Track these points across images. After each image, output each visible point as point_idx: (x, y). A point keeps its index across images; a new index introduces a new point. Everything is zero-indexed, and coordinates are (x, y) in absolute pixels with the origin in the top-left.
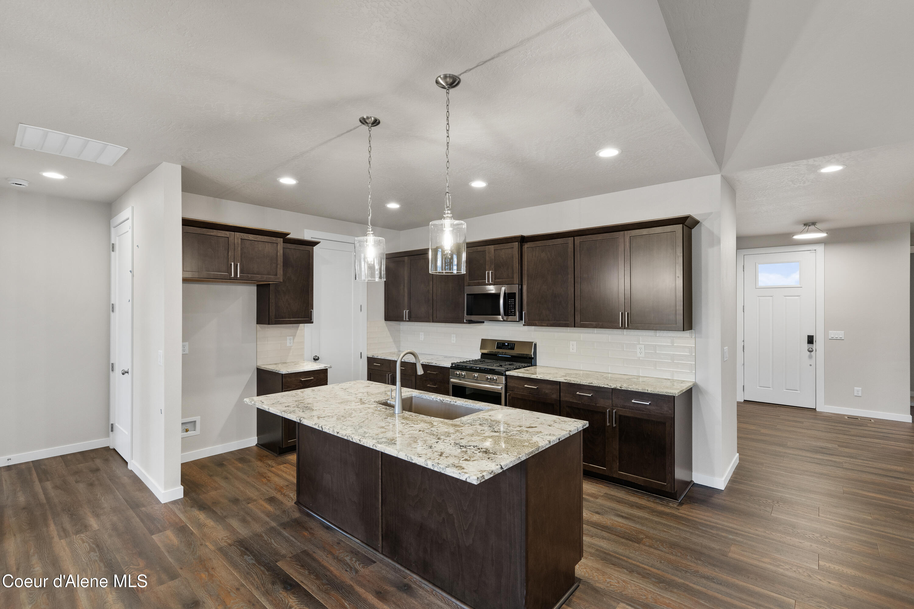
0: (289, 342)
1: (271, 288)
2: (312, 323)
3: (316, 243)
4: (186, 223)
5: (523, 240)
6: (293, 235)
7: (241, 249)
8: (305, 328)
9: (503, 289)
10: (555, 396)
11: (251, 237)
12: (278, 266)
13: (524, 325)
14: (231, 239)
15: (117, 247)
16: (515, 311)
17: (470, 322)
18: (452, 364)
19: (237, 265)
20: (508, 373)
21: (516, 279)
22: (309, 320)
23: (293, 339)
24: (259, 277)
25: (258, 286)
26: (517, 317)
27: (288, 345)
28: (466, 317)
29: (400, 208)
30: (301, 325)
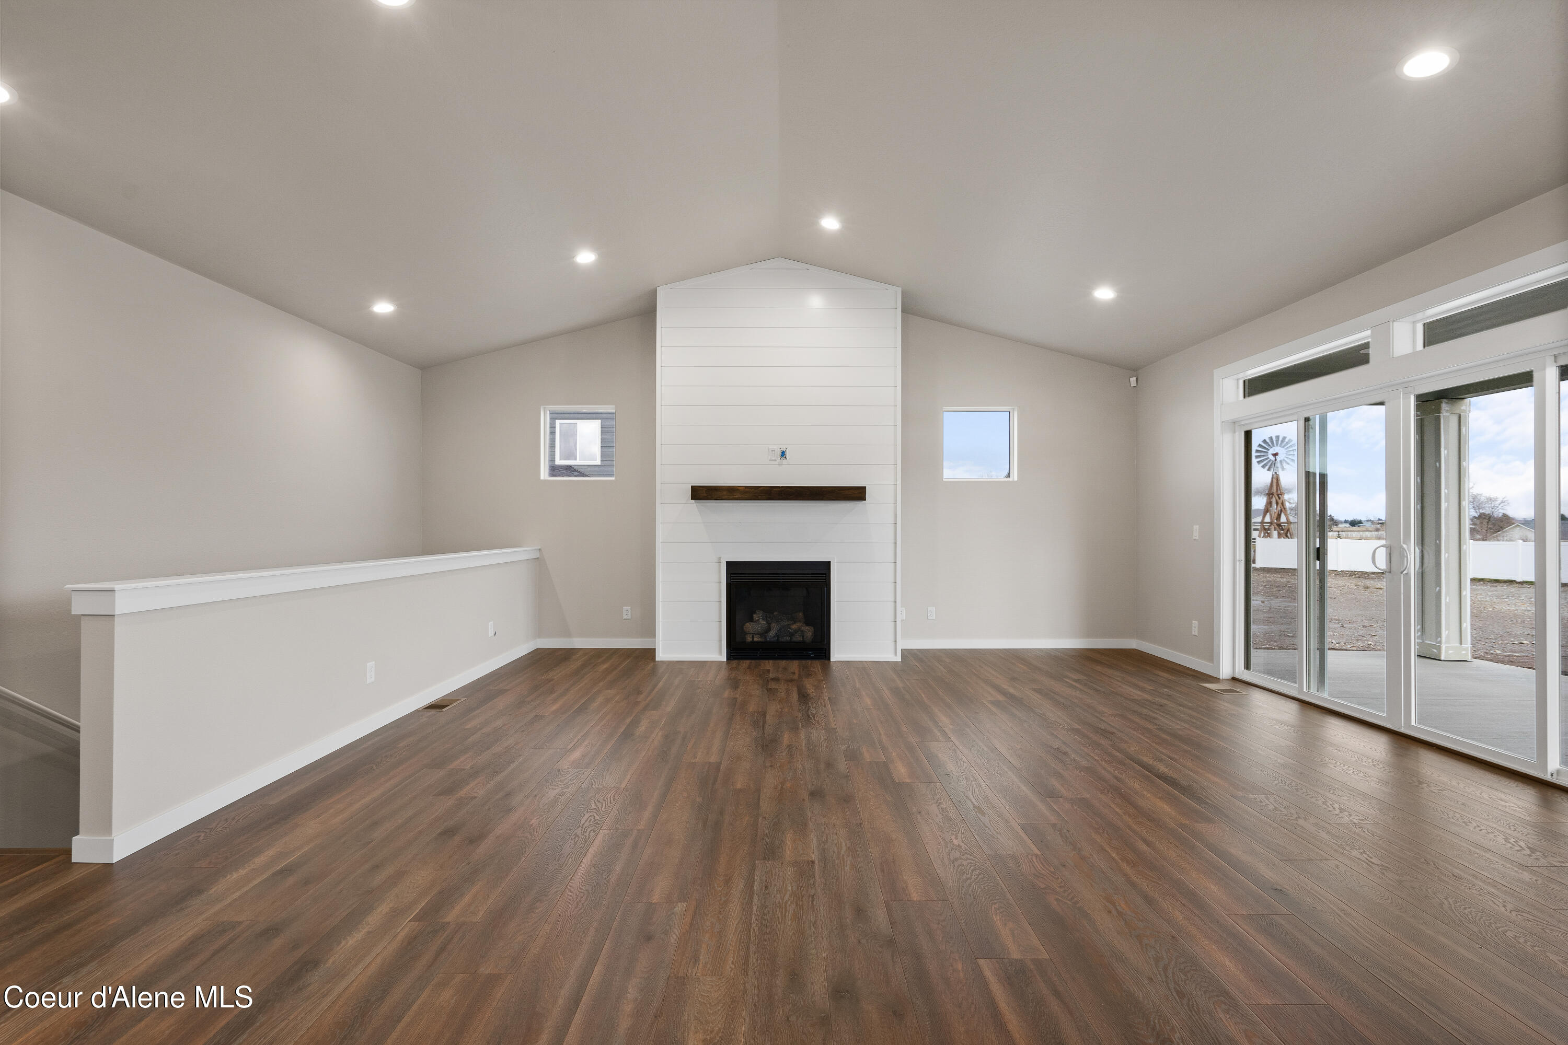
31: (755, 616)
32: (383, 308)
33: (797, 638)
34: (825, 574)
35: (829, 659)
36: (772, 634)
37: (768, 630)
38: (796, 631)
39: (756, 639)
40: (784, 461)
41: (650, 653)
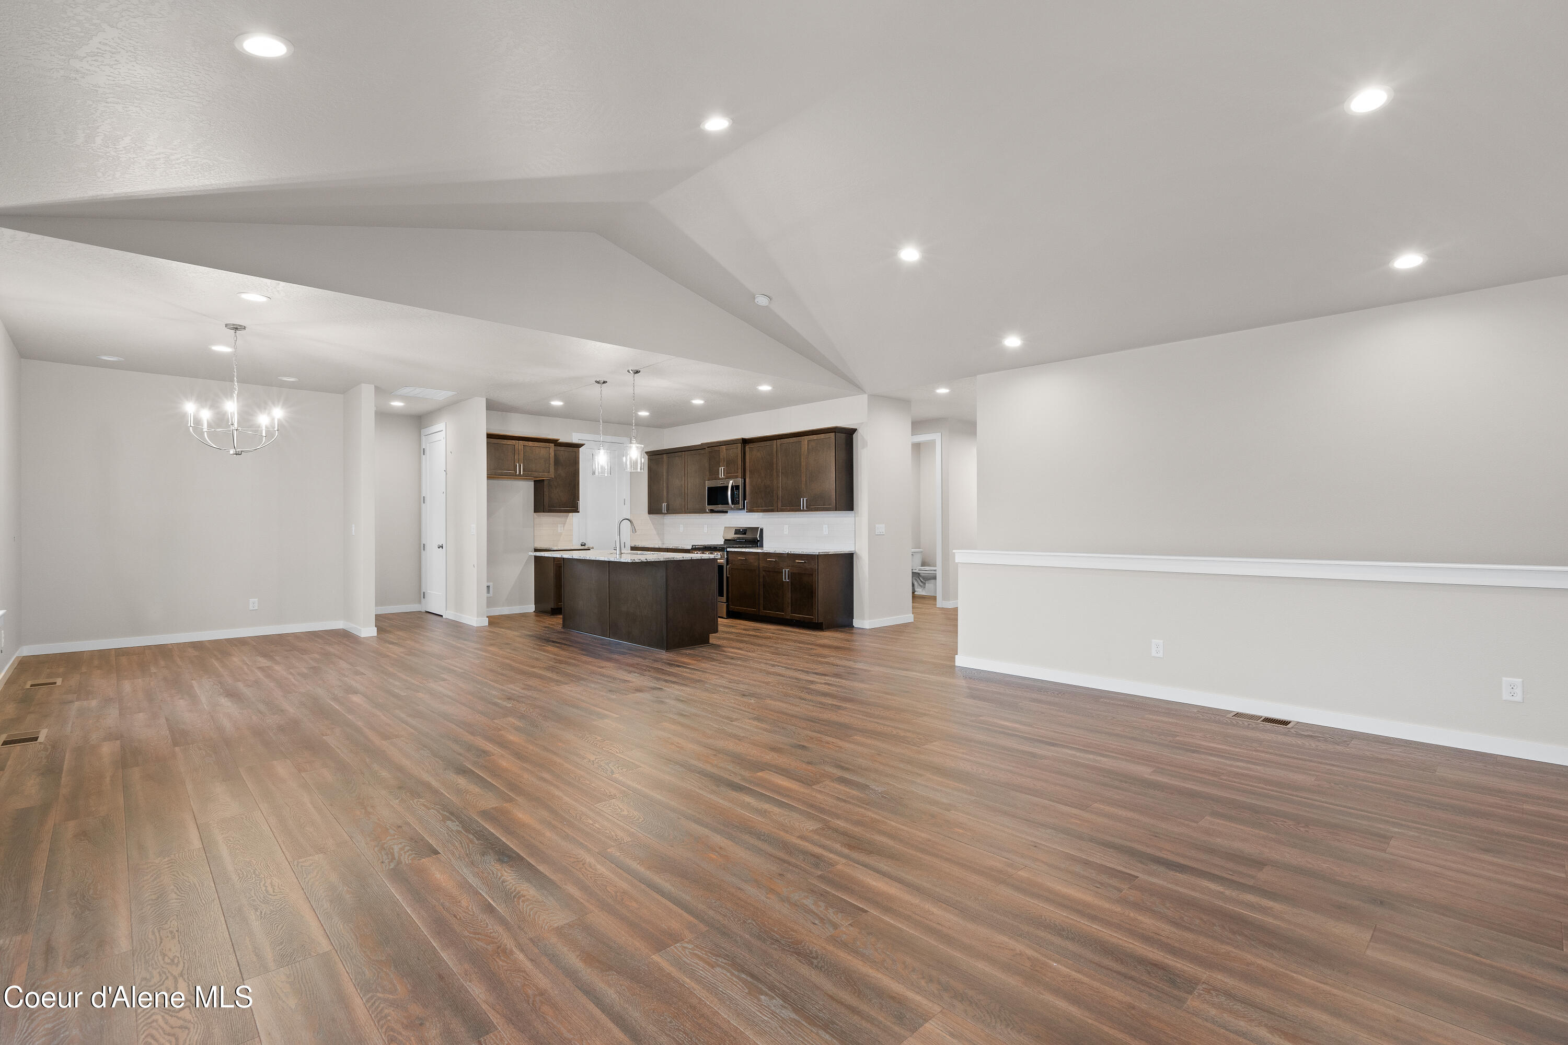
0: (560, 529)
1: (546, 483)
2: (579, 512)
3: (582, 445)
4: (490, 436)
5: (745, 442)
6: (563, 439)
7: (524, 454)
8: (572, 516)
9: (731, 482)
10: (756, 564)
11: (531, 443)
12: (551, 465)
13: (747, 512)
14: (517, 446)
15: (427, 452)
16: (739, 501)
17: (712, 511)
18: (693, 546)
19: (521, 466)
20: (728, 549)
21: (740, 474)
22: (576, 510)
23: (564, 527)
24: (536, 474)
25: (535, 481)
26: (741, 506)
27: (559, 531)
28: (708, 508)
29: (649, 415)
30: (571, 514)
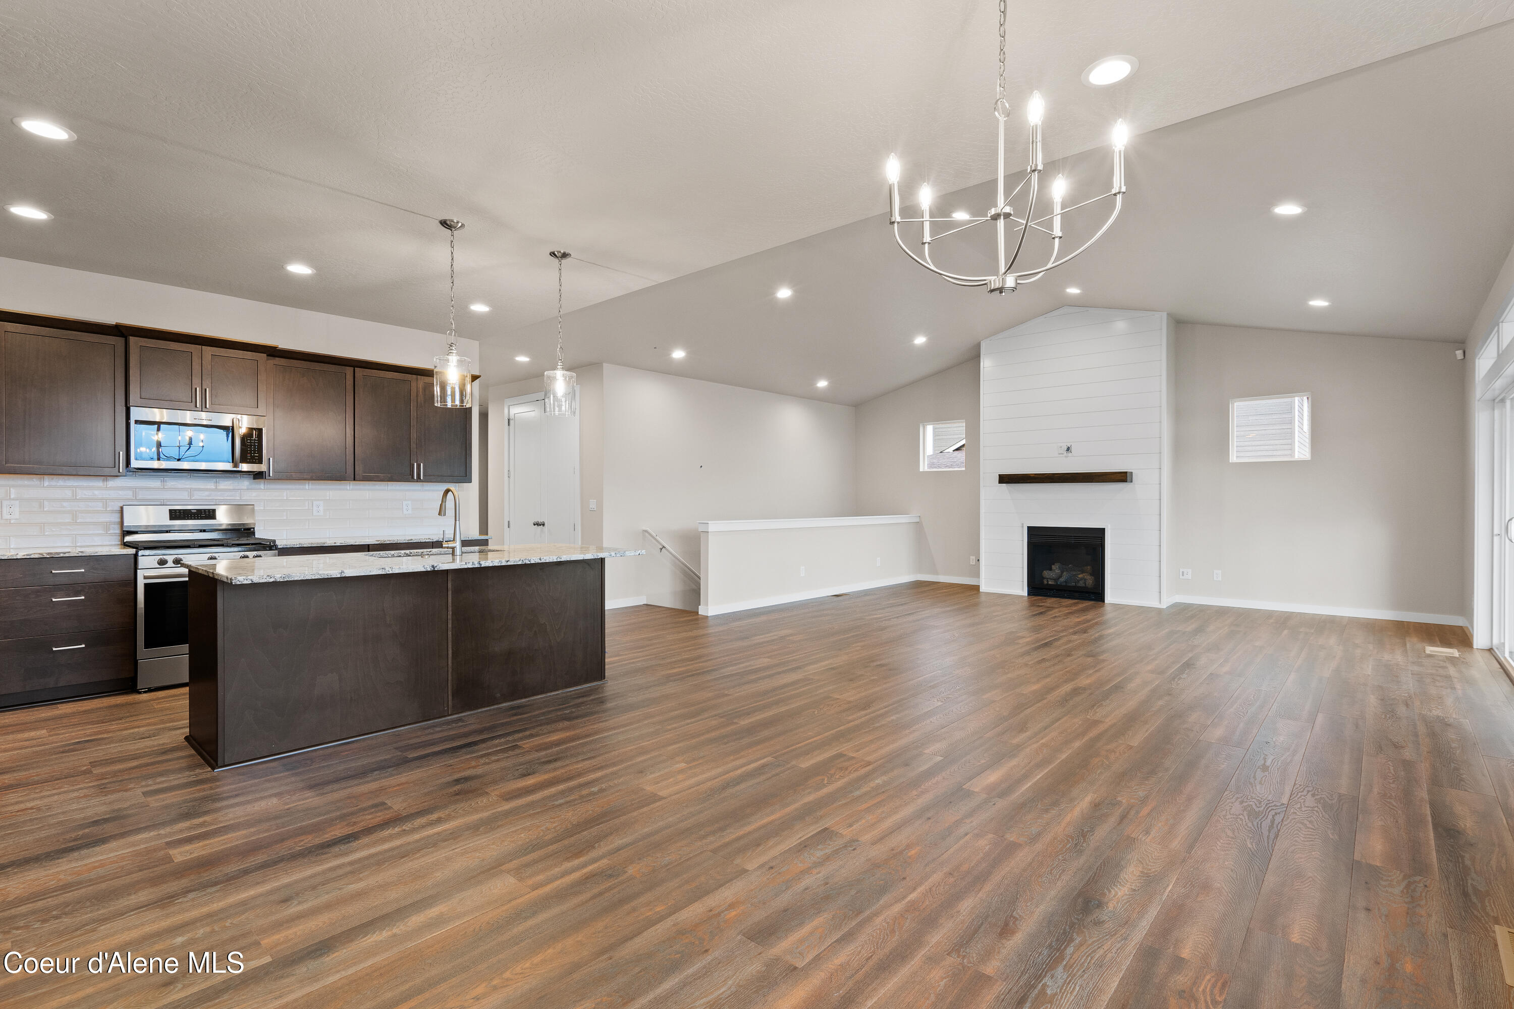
31: (1053, 566)
32: (822, 384)
33: (1081, 584)
34: (1101, 537)
35: (1104, 602)
36: (1062, 580)
37: (1060, 577)
38: (1081, 579)
39: (1050, 583)
40: (1070, 454)
41: (977, 588)
